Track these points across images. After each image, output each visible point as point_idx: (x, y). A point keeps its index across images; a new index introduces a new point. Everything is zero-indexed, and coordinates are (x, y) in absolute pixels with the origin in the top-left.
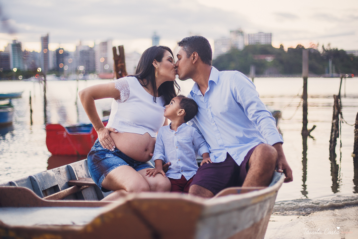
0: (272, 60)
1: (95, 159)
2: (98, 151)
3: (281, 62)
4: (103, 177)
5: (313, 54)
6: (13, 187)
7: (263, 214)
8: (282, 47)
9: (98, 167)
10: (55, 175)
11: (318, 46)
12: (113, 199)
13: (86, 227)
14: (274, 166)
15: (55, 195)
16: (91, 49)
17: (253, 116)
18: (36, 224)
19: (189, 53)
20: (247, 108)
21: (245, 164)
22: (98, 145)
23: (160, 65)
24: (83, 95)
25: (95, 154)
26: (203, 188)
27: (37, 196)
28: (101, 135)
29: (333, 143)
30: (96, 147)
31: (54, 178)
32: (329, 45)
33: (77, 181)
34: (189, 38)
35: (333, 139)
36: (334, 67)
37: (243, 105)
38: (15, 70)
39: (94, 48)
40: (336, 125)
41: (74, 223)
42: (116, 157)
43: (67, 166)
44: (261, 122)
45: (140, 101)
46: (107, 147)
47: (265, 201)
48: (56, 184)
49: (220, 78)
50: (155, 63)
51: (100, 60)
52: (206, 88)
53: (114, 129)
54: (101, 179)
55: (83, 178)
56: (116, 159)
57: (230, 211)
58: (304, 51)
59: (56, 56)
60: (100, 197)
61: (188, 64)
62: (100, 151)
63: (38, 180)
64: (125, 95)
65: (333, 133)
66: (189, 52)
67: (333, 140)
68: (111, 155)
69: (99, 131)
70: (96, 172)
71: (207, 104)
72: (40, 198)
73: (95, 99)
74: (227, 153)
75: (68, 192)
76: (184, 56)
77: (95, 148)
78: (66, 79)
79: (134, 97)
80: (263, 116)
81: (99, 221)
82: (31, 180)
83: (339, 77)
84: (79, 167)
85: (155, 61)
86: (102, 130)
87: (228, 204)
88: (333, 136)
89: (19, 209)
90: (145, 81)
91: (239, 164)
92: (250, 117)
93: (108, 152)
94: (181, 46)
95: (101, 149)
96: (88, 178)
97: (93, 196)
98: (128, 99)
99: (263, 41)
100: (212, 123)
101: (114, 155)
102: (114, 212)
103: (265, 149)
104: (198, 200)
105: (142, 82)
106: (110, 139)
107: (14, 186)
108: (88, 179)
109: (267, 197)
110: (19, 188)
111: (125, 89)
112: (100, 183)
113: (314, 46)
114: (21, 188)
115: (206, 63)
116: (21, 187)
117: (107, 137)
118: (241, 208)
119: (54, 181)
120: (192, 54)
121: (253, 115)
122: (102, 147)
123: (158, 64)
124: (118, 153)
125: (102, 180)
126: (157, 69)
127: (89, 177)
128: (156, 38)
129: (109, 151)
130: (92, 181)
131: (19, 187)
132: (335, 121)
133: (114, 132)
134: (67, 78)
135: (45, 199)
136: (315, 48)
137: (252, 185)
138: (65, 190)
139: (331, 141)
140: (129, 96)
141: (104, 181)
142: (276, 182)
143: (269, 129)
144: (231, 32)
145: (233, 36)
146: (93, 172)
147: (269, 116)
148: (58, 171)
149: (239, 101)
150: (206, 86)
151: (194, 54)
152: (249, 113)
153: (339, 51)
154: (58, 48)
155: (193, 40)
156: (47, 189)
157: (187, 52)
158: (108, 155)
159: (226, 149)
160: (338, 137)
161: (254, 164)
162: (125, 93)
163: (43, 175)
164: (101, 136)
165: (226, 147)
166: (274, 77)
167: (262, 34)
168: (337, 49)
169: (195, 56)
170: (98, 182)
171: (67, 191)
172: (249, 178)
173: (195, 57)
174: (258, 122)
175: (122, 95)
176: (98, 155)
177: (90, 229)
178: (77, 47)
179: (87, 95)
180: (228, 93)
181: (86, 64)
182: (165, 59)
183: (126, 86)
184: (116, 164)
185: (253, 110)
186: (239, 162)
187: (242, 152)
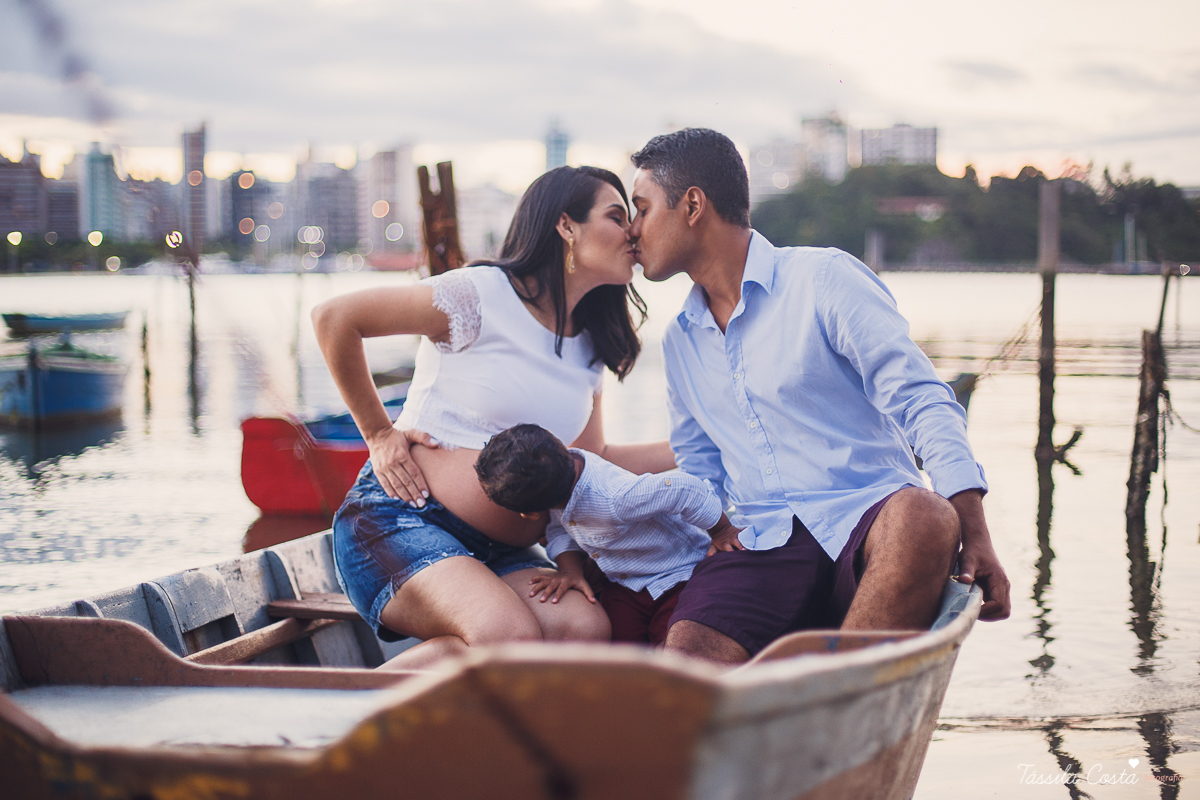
0: (937, 218)
1: (361, 531)
2: (371, 506)
3: (968, 222)
4: (388, 594)
5: (1073, 196)
6: (88, 618)
7: (911, 720)
8: (970, 172)
9: (370, 559)
10: (224, 583)
11: (1089, 172)
12: (421, 664)
13: (329, 753)
14: (947, 561)
15: (225, 648)
16: (345, 174)
17: (895, 400)
18: (163, 743)
19: (676, 192)
20: (873, 374)
21: (851, 555)
22: (369, 486)
23: (583, 233)
24: (324, 321)
25: (361, 516)
26: (712, 633)
27: (166, 650)
28: (381, 452)
29: (1138, 489)
30: (365, 492)
31: (221, 591)
32: (1127, 168)
33: (298, 602)
34: (668, 138)
35: (1138, 477)
36: (1142, 241)
37: (860, 365)
38: (95, 239)
39: (352, 170)
40: (1148, 430)
41: (287, 741)
42: (431, 528)
43: (266, 553)
44: (919, 418)
45: (515, 351)
46: (401, 492)
47: (920, 676)
48: (228, 611)
49: (781, 272)
50: (565, 225)
51: (373, 209)
52: (731, 304)
53: (427, 436)
54: (380, 599)
55: (317, 594)
56: (431, 533)
57: (804, 709)
58: (1044, 188)
59: (229, 195)
60: (373, 658)
61: (674, 227)
62: (379, 505)
63: (169, 598)
64: (465, 331)
65: (1140, 458)
66: (674, 188)
67: (1137, 482)
68: (414, 520)
69: (377, 439)
70: (364, 576)
71: (735, 356)
72: (177, 657)
73: (364, 336)
74: (795, 518)
75: (265, 640)
76: (658, 202)
77: (361, 497)
78: (262, 269)
79: (495, 338)
80: (926, 398)
81: (371, 736)
82: (145, 597)
83: (1158, 274)
84: (305, 556)
85: (565, 218)
86: (386, 436)
87: (797, 685)
88: (1140, 468)
89: (108, 692)
90: (533, 283)
91: (834, 554)
92: (881, 404)
93: (404, 508)
94: (645, 168)
95: (382, 498)
96: (334, 595)
97: (349, 653)
98: (474, 343)
99: (909, 154)
100: (749, 421)
101: (424, 522)
102: (421, 704)
103: (920, 503)
104: (700, 669)
105: (521, 285)
106: (412, 466)
107: (90, 615)
108: (332, 598)
109: (926, 662)
110: (108, 622)
111: (468, 309)
112: (377, 610)
113: (1076, 172)
114: (114, 622)
115: (731, 221)
116: (113, 619)
117: (402, 461)
118: (842, 698)
119: (222, 602)
120: (683, 194)
121: (894, 396)
122: (385, 493)
123: (577, 229)
124: (437, 515)
125: (384, 602)
126: (571, 244)
127: (338, 589)
128: (558, 142)
129: (407, 506)
130: (346, 604)
131: (107, 619)
132: (1145, 417)
133: (427, 444)
134: (263, 267)
135: (191, 660)
136: (1079, 179)
137: (873, 623)
138: (258, 632)
139: (1130, 484)
140: (478, 333)
141: (391, 605)
142: (953, 616)
143: (945, 444)
144: (806, 122)
145: (809, 137)
146: (352, 574)
147: (948, 398)
148: (235, 568)
149: (843, 351)
150: (731, 298)
151: (691, 195)
152: (880, 389)
153: (1160, 188)
154: (235, 169)
155: (682, 146)
156: (198, 628)
157: (666, 187)
158: (406, 520)
159: (792, 504)
160: (1155, 470)
161: (881, 555)
162: (464, 325)
163: (186, 581)
164: (379, 457)
165: (791, 499)
166: (945, 271)
167: (906, 129)
168: (1152, 182)
169: (696, 199)
170: (370, 608)
171: (262, 635)
172: (865, 600)
173: (695, 203)
174: (909, 416)
175: (455, 331)
176: (372, 518)
177: (341, 762)
178: (299, 167)
179: (338, 320)
180: (806, 324)
181: (330, 222)
182: (598, 213)
183: (468, 300)
184: (432, 552)
185: (893, 379)
186: (834, 548)
187: (843, 516)
